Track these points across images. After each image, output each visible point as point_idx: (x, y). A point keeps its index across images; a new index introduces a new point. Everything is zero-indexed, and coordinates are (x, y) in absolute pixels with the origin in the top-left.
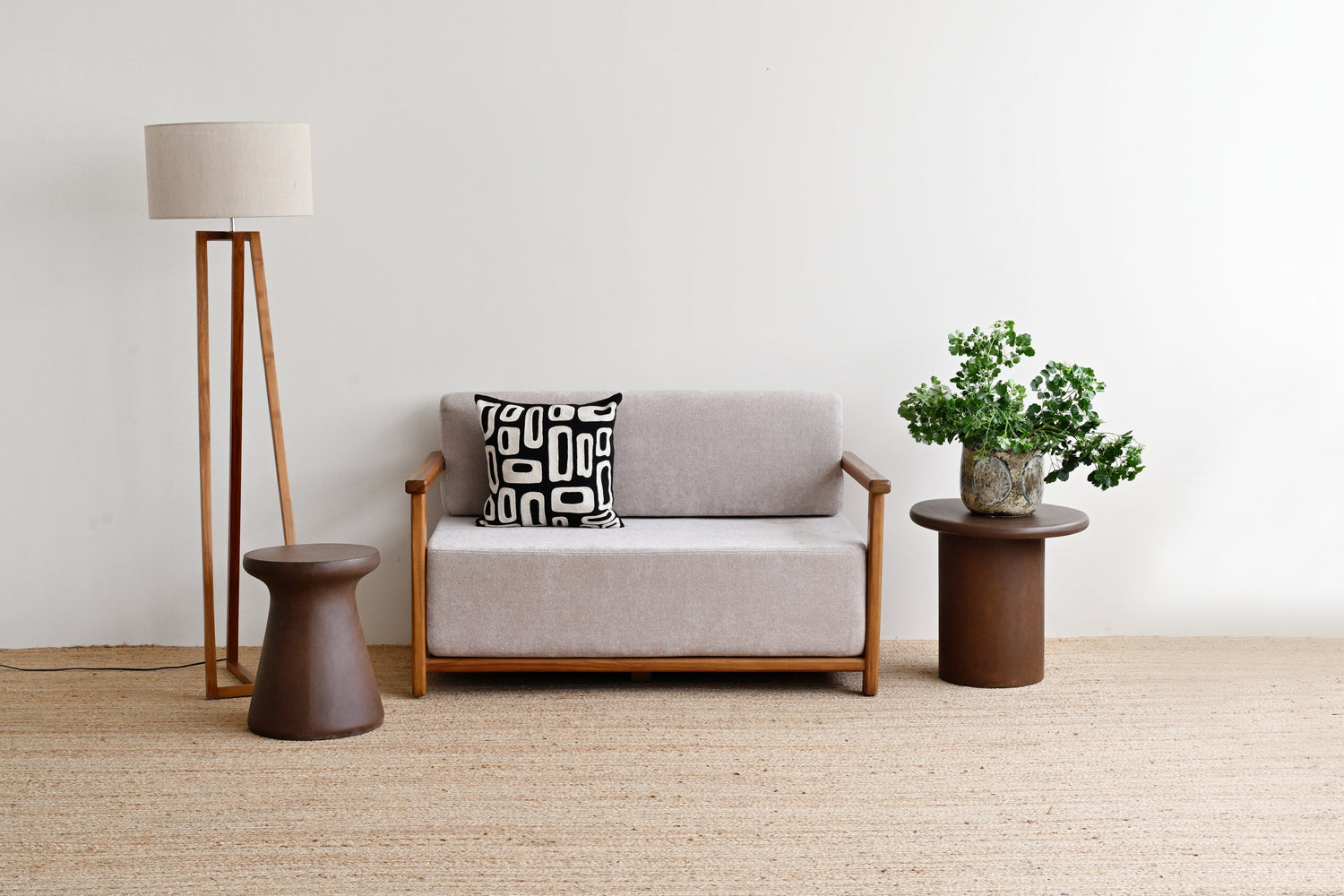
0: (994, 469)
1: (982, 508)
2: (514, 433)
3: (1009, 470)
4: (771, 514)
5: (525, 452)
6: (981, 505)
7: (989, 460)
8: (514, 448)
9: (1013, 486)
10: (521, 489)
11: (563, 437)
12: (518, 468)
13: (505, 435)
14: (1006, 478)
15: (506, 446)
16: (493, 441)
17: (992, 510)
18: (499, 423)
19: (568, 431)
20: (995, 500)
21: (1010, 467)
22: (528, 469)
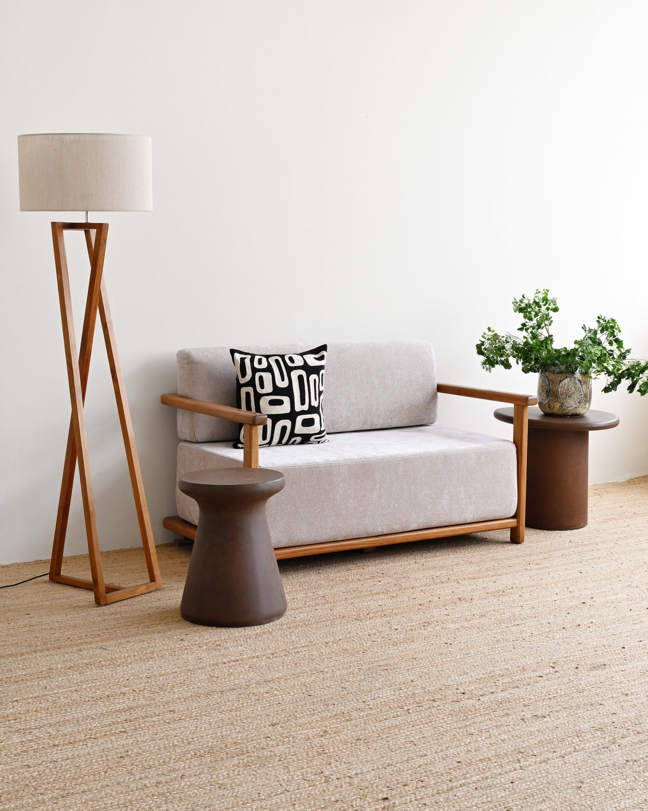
0: (573, 385)
1: (565, 412)
2: (267, 376)
3: (582, 386)
4: (400, 426)
5: (277, 390)
6: (564, 410)
7: (570, 380)
8: (268, 388)
9: (584, 396)
10: (276, 418)
11: (300, 378)
12: (272, 403)
13: (261, 378)
14: (580, 391)
15: (262, 387)
16: (251, 383)
17: (570, 413)
18: (255, 370)
19: (303, 373)
20: (574, 406)
21: (582, 383)
22: (280, 403)
